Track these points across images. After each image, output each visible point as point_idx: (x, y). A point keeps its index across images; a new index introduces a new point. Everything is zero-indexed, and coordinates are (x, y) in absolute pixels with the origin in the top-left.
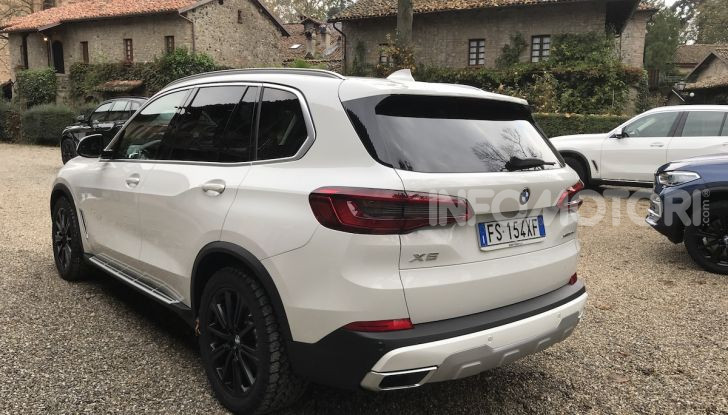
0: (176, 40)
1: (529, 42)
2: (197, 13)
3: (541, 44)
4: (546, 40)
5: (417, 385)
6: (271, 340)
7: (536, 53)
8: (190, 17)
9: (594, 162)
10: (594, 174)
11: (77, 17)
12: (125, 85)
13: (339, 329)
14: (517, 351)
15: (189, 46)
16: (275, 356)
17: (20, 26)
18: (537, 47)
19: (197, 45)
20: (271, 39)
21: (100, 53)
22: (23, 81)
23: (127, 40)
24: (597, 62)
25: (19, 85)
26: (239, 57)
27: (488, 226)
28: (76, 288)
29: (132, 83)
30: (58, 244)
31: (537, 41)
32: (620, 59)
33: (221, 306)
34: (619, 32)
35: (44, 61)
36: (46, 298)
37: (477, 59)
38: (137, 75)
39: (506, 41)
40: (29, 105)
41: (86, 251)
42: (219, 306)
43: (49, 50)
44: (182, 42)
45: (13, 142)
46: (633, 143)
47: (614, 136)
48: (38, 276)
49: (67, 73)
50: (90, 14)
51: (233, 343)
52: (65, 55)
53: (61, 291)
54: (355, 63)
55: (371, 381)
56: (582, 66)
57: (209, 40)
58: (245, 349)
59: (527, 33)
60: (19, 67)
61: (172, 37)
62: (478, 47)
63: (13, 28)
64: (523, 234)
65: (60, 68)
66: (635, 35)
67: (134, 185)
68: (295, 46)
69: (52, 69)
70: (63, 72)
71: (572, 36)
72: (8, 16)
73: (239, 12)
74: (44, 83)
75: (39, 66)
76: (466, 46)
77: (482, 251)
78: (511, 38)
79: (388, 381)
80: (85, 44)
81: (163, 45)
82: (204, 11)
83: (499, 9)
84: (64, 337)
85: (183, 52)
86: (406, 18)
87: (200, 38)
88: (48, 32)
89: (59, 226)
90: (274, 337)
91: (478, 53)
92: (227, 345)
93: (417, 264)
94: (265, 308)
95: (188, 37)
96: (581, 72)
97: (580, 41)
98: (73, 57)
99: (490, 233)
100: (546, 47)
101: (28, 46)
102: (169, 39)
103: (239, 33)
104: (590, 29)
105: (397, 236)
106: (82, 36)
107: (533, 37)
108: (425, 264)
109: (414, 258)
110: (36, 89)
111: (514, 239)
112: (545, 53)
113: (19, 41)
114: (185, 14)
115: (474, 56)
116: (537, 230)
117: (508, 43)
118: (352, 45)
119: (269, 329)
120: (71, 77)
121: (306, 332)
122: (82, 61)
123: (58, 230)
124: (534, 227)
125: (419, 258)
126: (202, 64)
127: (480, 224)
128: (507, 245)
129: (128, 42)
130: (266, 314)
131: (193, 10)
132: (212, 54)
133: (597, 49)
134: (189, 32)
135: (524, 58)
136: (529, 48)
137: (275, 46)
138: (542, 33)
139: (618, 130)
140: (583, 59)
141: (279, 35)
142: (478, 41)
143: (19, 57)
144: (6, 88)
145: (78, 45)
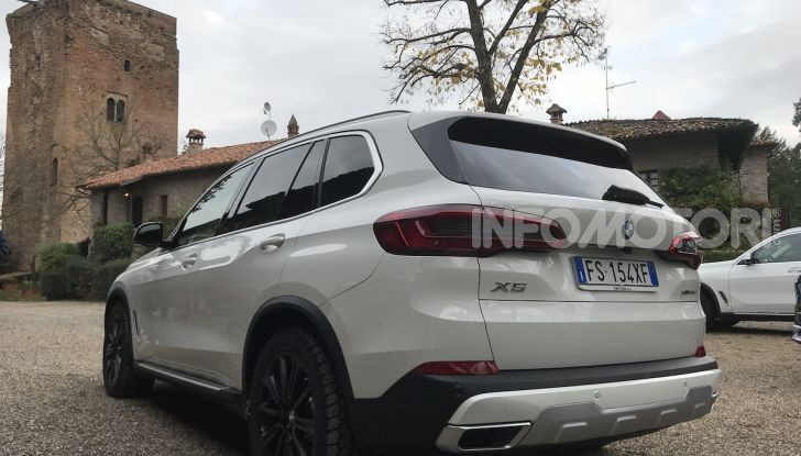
3: (648, 180)
4: (653, 176)
5: (508, 447)
6: (329, 403)
9: (721, 293)
10: (724, 309)
11: (159, 171)
13: (409, 374)
14: (633, 417)
16: (334, 423)
17: (103, 183)
21: (179, 205)
22: (100, 237)
24: (714, 196)
25: (97, 241)
27: (587, 262)
28: (122, 403)
30: (108, 357)
32: (741, 194)
33: (276, 378)
34: (736, 168)
35: (122, 217)
36: (87, 410)
40: (104, 261)
41: (136, 358)
42: (272, 378)
43: (129, 205)
45: (84, 300)
46: (766, 270)
47: (742, 263)
48: (83, 394)
50: (172, 168)
51: (286, 421)
52: (144, 210)
53: (105, 405)
55: (447, 439)
56: (697, 201)
58: (300, 424)
60: (99, 224)
63: (96, 185)
64: (632, 279)
66: (755, 171)
67: (190, 266)
69: (130, 223)
71: (682, 169)
72: (92, 175)
74: (121, 238)
75: (118, 221)
77: (580, 289)
79: (470, 438)
80: (165, 198)
84: (100, 443)
88: (130, 187)
89: (112, 338)
90: (332, 399)
92: (280, 425)
93: (500, 294)
94: (323, 365)
97: (692, 175)
98: (152, 209)
99: (589, 271)
100: (654, 183)
101: (109, 207)
104: (701, 162)
105: (475, 259)
106: (162, 190)
108: (510, 295)
109: (496, 286)
110: (112, 245)
111: (619, 282)
113: (100, 197)
116: (648, 277)
119: (328, 390)
121: (368, 384)
122: (161, 215)
123: (110, 342)
124: (644, 274)
125: (501, 287)
127: (576, 258)
128: (612, 288)
130: (324, 372)
133: (712, 182)
138: (648, 168)
139: (747, 255)
140: (697, 193)
143: (99, 214)
144: (84, 246)
145: (157, 199)
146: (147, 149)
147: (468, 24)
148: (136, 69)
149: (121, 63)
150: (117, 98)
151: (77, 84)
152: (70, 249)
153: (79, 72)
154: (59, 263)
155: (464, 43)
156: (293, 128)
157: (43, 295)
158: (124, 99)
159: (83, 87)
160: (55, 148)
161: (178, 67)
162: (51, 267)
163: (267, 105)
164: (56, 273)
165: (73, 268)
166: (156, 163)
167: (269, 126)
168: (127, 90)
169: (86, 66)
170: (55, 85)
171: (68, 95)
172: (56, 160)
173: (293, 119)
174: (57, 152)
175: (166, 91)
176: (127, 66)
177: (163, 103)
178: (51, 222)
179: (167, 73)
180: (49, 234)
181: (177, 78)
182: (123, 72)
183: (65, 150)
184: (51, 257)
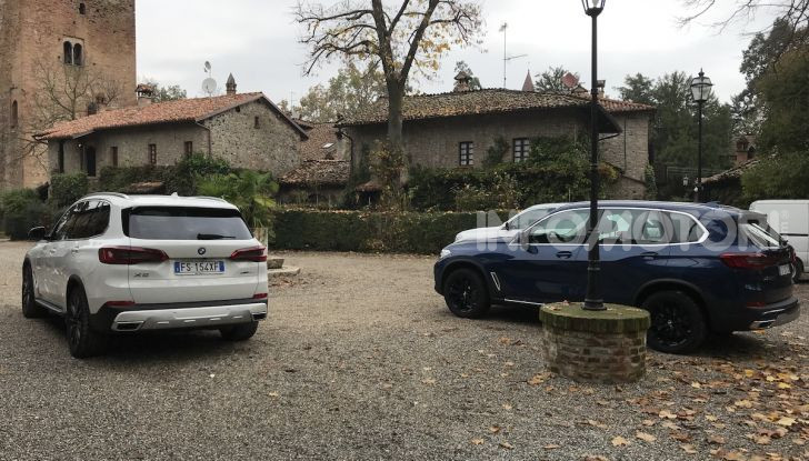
0: (194, 145)
1: (511, 144)
2: (214, 121)
3: (522, 146)
4: (526, 142)
7: (518, 154)
8: (207, 124)
11: (109, 125)
12: (146, 187)
15: (205, 150)
16: (86, 322)
17: (58, 134)
18: (518, 149)
19: (213, 150)
20: (290, 142)
21: (128, 157)
22: (57, 184)
23: (151, 146)
24: (567, 162)
25: (54, 186)
26: (256, 159)
29: (153, 184)
31: (518, 143)
35: (77, 166)
37: (468, 160)
38: (159, 177)
39: (491, 144)
43: (82, 161)
44: (200, 147)
49: (98, 176)
52: (97, 159)
54: (361, 164)
55: (114, 327)
56: (552, 166)
57: (225, 144)
59: (509, 136)
60: (55, 171)
61: (191, 143)
62: (468, 149)
63: (51, 135)
65: (92, 172)
68: (328, 145)
69: (84, 172)
70: (95, 175)
71: (546, 138)
73: (257, 118)
74: (76, 186)
75: (73, 169)
76: (457, 148)
77: (177, 275)
78: (495, 141)
79: (120, 326)
80: (115, 149)
81: (183, 151)
82: (220, 119)
83: (481, 115)
85: (200, 156)
86: (395, 126)
87: (217, 143)
88: (82, 139)
91: (468, 154)
95: (205, 143)
96: (551, 171)
97: (553, 143)
98: (104, 161)
100: (526, 148)
101: (65, 155)
102: (188, 145)
103: (256, 137)
105: (127, 265)
106: (112, 142)
107: (514, 140)
108: (142, 278)
109: (135, 275)
110: (68, 191)
112: (526, 154)
113: (56, 146)
114: (202, 122)
115: (465, 157)
116: (218, 268)
117: (493, 145)
118: (358, 147)
120: (101, 179)
121: (94, 309)
122: (112, 165)
125: (138, 275)
126: (218, 167)
129: (152, 147)
131: (210, 118)
132: (228, 158)
134: (205, 138)
135: (507, 159)
136: (511, 149)
137: (294, 148)
138: (522, 136)
140: (555, 159)
141: (298, 138)
142: (468, 143)
143: (57, 161)
144: (43, 191)
145: (108, 150)
146: (101, 100)
147: (370, 7)
148: (91, 12)
149: (76, 6)
150: (73, 42)
151: (33, 27)
152: (30, 194)
153: (35, 15)
154: (20, 207)
155: (368, 23)
156: (231, 85)
157: (7, 234)
158: (80, 42)
159: (38, 31)
160: (14, 91)
161: (134, 10)
162: (13, 211)
163: (207, 63)
164: (17, 216)
165: (32, 212)
166: (108, 114)
167: (209, 84)
168: (82, 34)
169: (40, 10)
170: (12, 29)
171: (24, 39)
172: (15, 103)
173: (231, 77)
174: (16, 96)
175: (122, 34)
176: (82, 9)
177: (120, 46)
178: (14, 164)
179: (123, 16)
180: (12, 174)
181: (134, 20)
182: (78, 15)
183: (24, 93)
184: (12, 202)
